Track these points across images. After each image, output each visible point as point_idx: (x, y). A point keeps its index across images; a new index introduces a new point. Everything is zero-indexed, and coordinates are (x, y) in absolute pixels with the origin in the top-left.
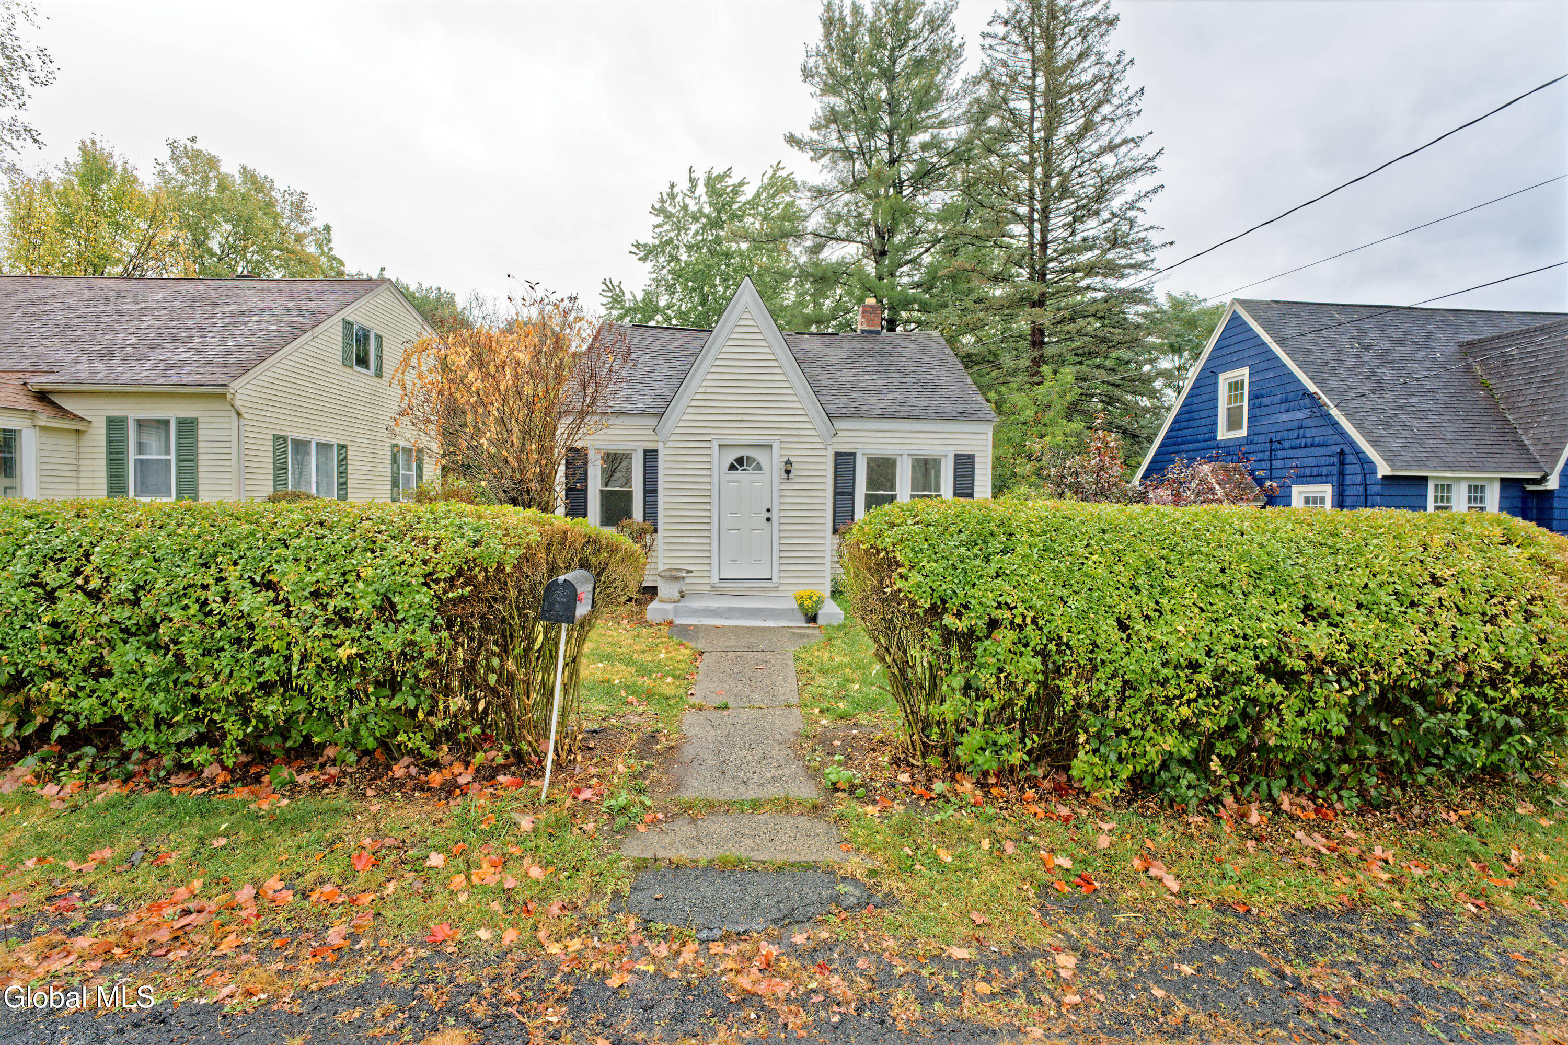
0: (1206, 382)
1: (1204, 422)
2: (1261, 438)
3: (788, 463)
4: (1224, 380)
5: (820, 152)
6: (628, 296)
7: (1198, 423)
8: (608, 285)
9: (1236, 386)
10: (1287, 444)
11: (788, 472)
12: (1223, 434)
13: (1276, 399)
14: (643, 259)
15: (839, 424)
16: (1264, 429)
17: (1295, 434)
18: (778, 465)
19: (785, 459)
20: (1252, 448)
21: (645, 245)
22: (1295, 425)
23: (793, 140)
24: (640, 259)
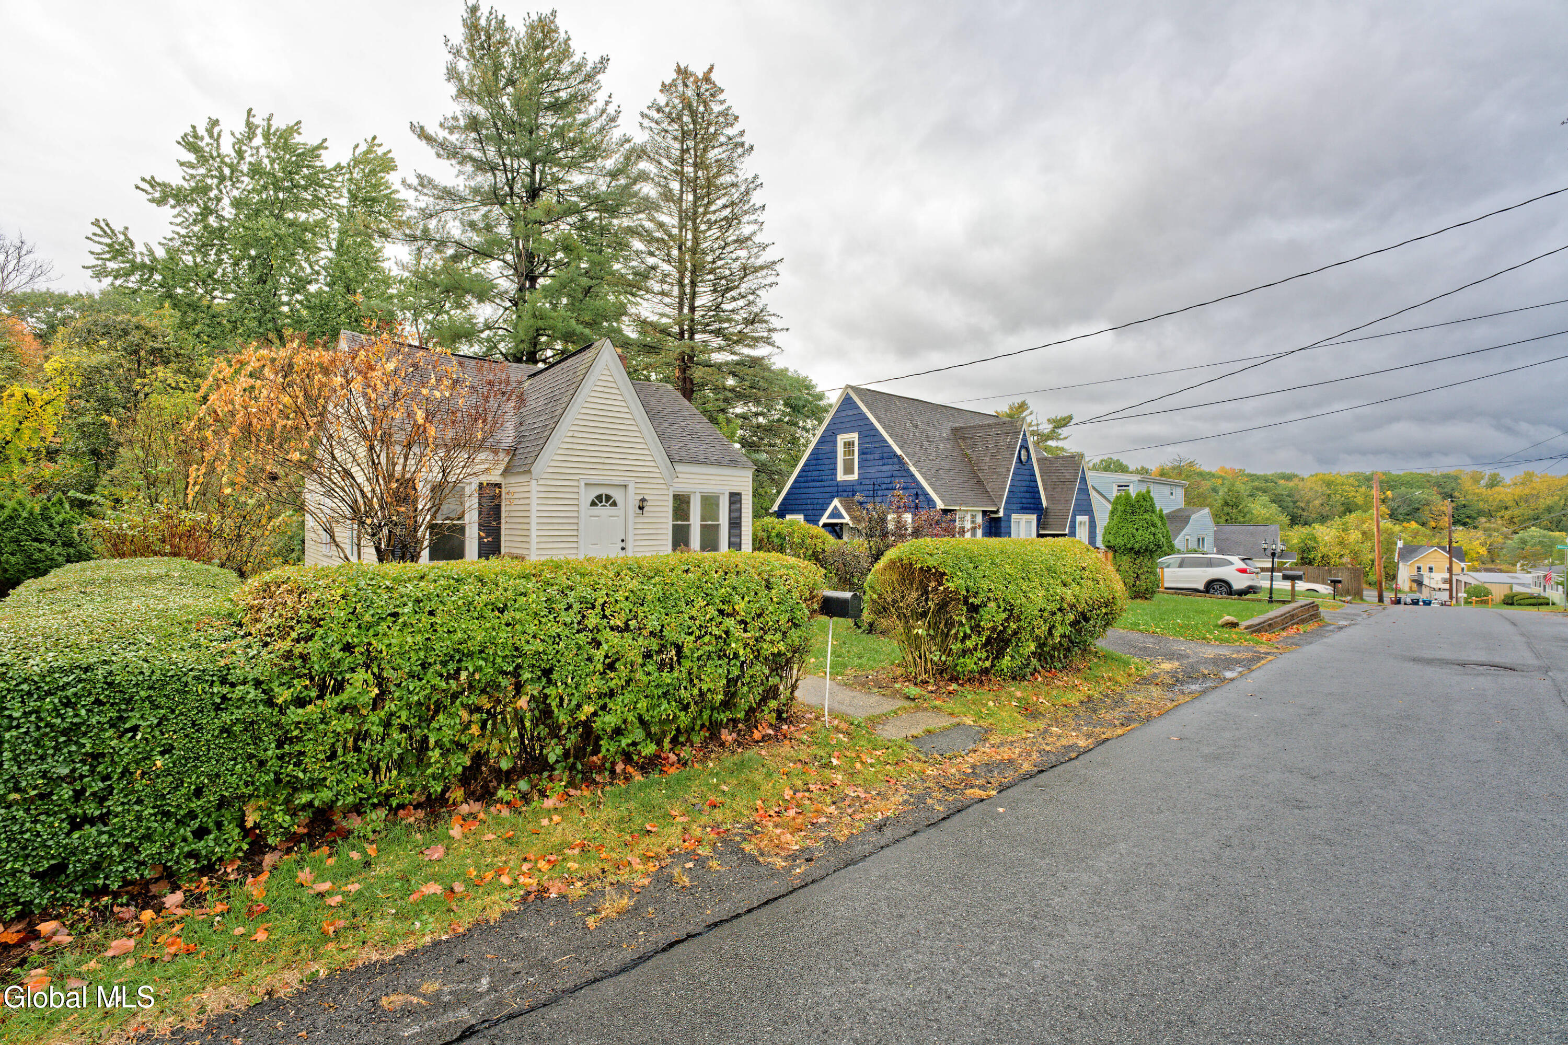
0: (828, 439)
1: (827, 467)
2: (868, 482)
3: (643, 500)
4: (841, 439)
5: (451, 152)
6: (139, 248)
7: (823, 467)
8: (103, 228)
9: (849, 445)
10: (884, 487)
11: (641, 508)
12: (841, 477)
13: (877, 456)
14: (161, 202)
15: (679, 468)
16: (869, 476)
17: (889, 480)
18: (633, 502)
19: (640, 497)
20: (862, 487)
21: (164, 185)
22: (889, 474)
23: (423, 135)
24: (152, 201)
